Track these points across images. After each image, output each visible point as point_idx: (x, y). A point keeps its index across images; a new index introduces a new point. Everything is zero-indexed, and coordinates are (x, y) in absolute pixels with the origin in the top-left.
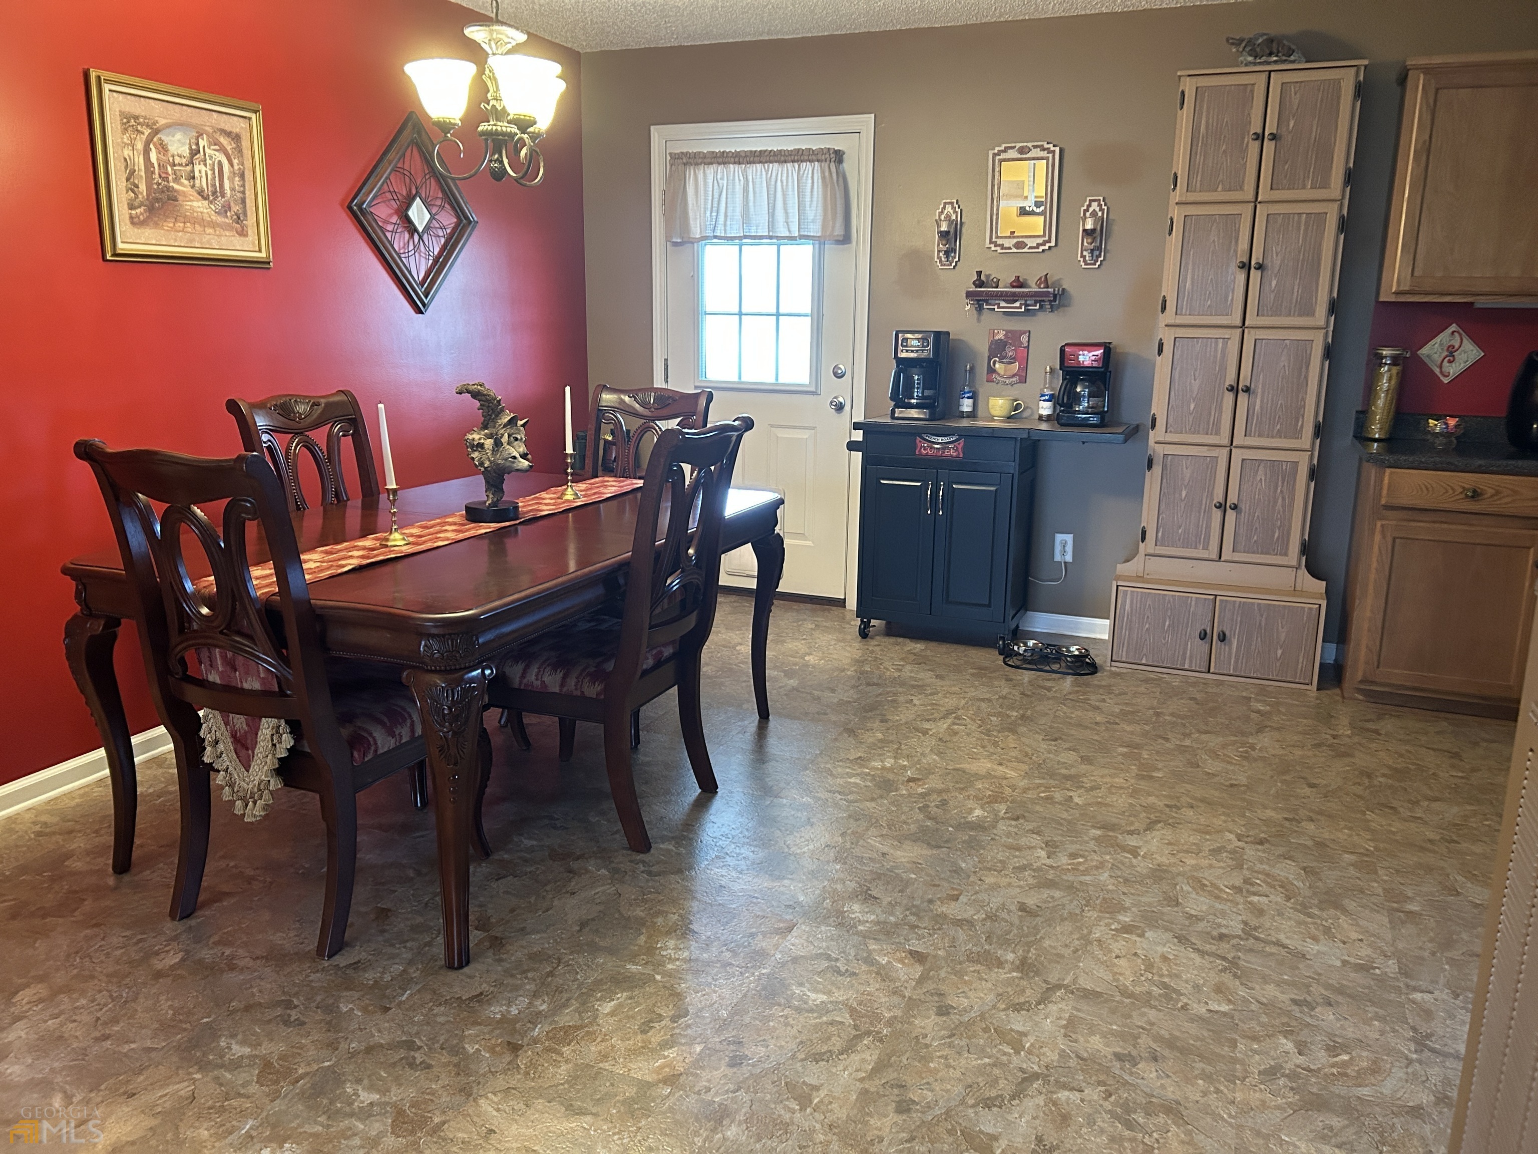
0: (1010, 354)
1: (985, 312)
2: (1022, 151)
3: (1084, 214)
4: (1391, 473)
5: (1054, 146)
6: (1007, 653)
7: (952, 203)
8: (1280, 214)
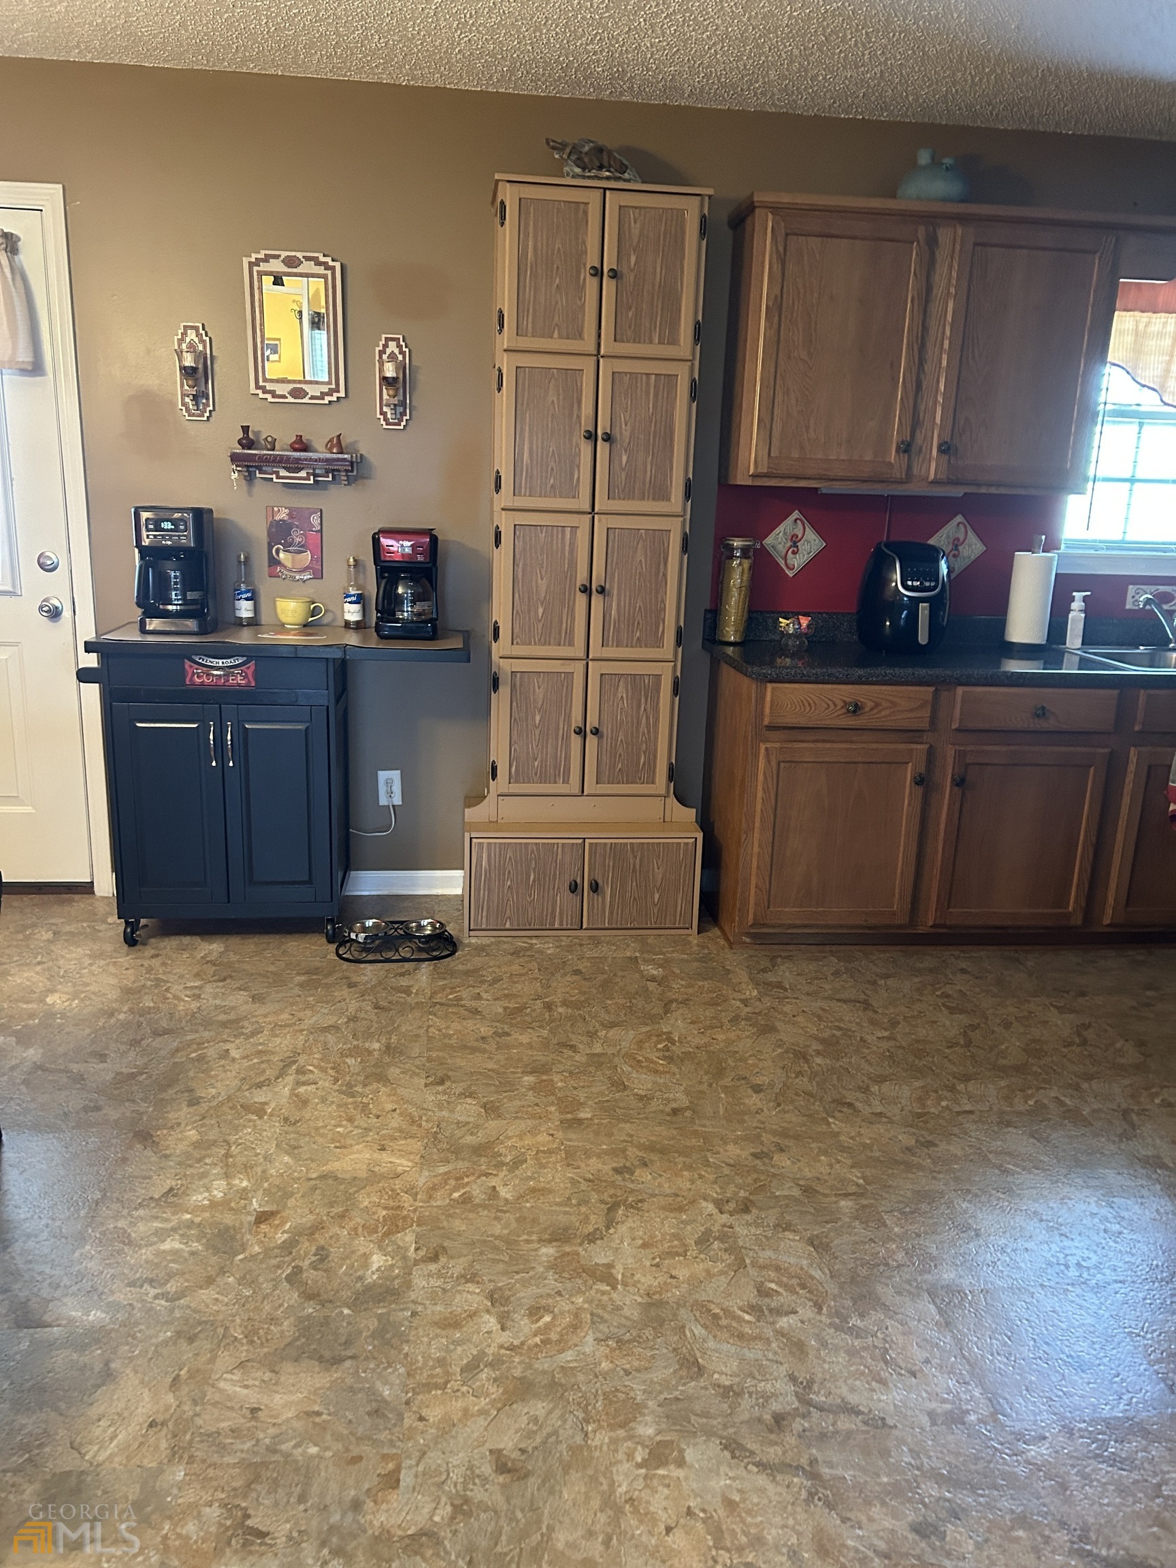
0: (298, 540)
1: (257, 482)
2: (291, 262)
3: (380, 357)
4: (773, 689)
5: (333, 260)
6: (338, 939)
7: (196, 329)
8: (626, 373)
